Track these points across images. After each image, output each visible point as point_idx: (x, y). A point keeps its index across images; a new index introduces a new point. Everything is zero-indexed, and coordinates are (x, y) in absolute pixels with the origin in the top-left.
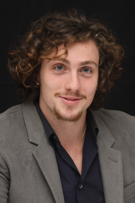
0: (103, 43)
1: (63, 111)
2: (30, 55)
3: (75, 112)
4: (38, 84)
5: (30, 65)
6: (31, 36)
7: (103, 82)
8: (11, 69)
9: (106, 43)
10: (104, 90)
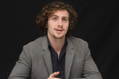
0: (70, 11)
1: (56, 35)
2: (43, 15)
3: (61, 35)
4: (47, 27)
5: (43, 18)
6: (44, 9)
7: (71, 25)
8: (37, 22)
9: (71, 11)
10: (71, 28)
